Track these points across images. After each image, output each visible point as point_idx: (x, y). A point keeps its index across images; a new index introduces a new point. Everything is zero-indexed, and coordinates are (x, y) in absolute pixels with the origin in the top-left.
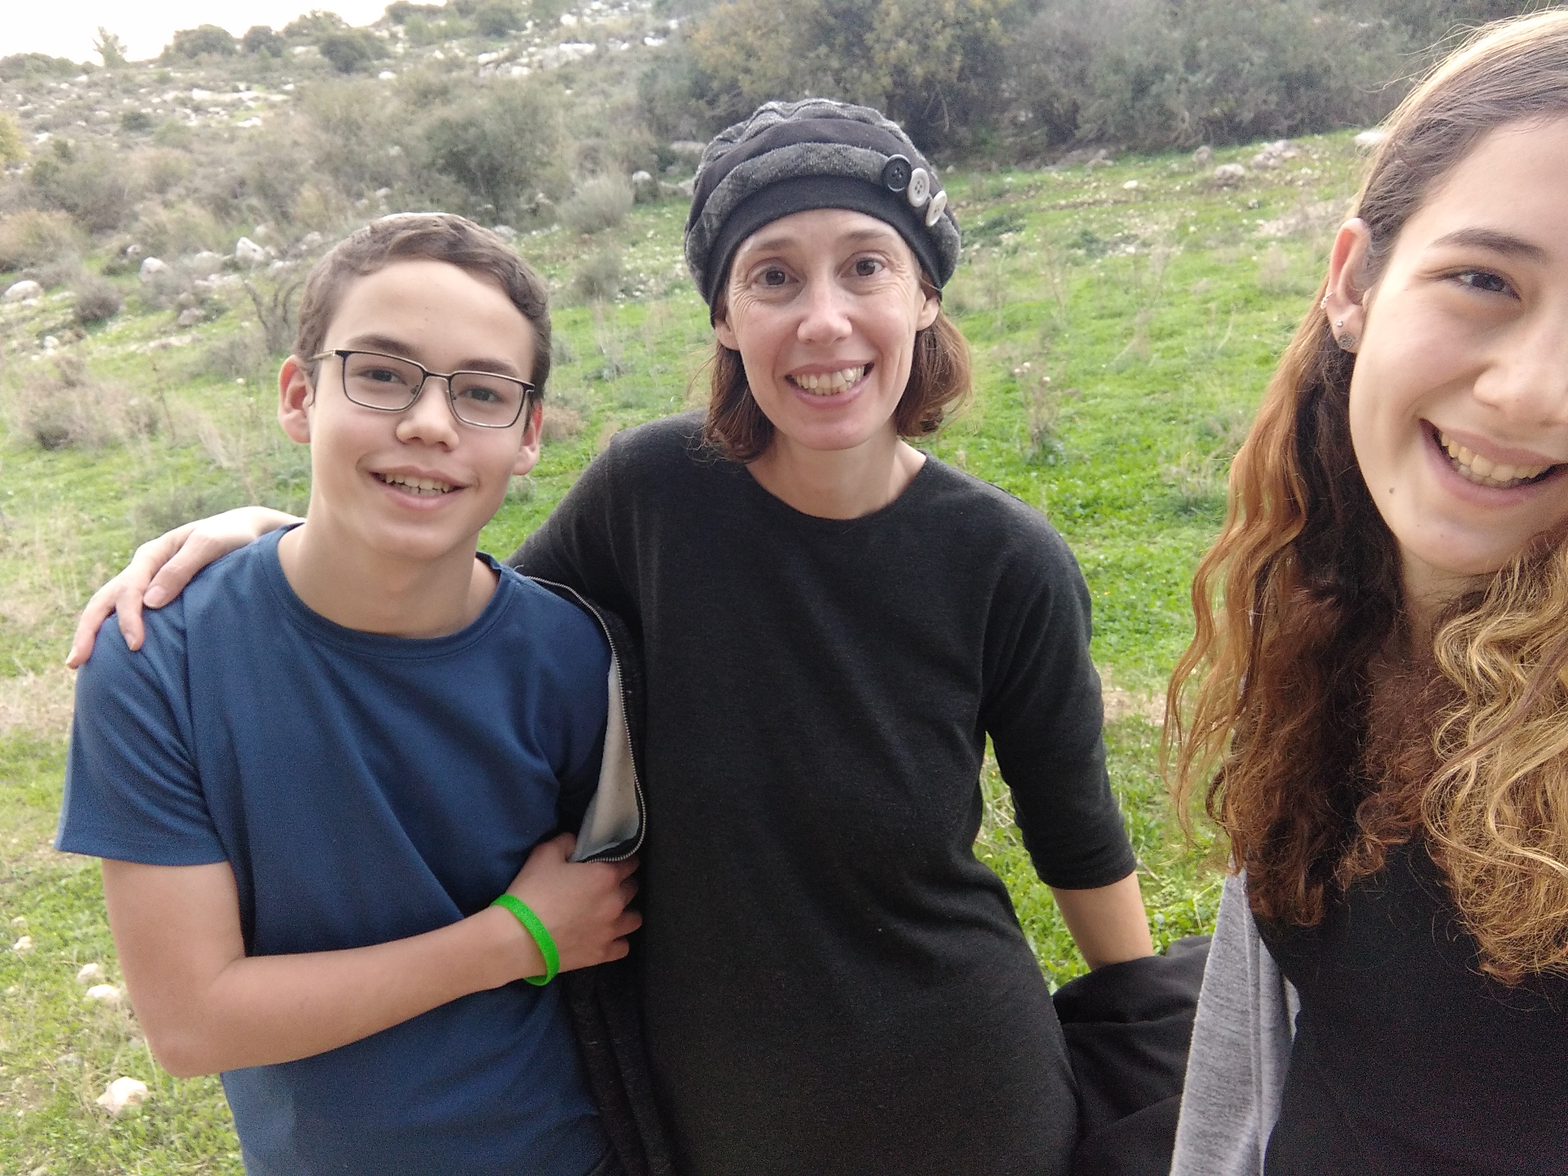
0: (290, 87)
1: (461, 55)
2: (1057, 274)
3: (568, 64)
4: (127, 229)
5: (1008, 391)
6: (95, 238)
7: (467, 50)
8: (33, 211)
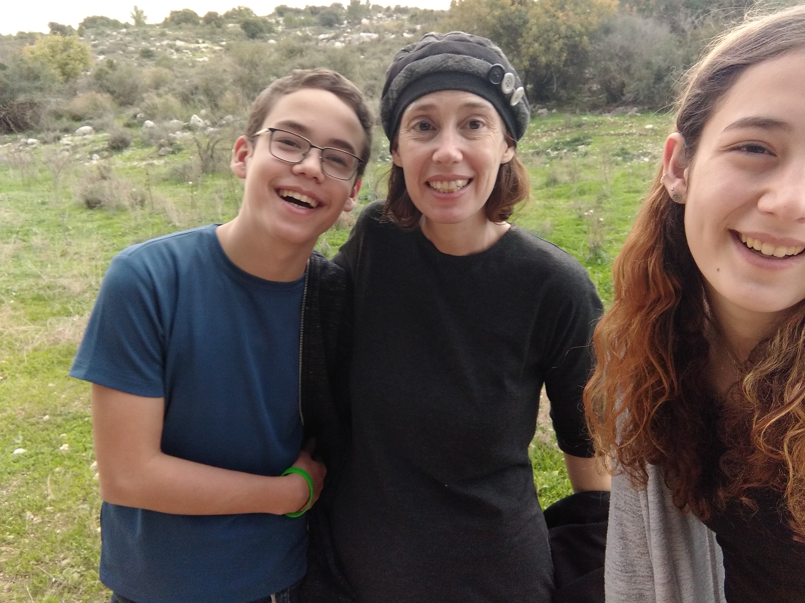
0: (224, 43)
1: (310, 34)
2: (607, 168)
3: (363, 43)
4: (138, 106)
5: (578, 225)
6: (122, 108)
7: (313, 32)
8: (94, 93)
